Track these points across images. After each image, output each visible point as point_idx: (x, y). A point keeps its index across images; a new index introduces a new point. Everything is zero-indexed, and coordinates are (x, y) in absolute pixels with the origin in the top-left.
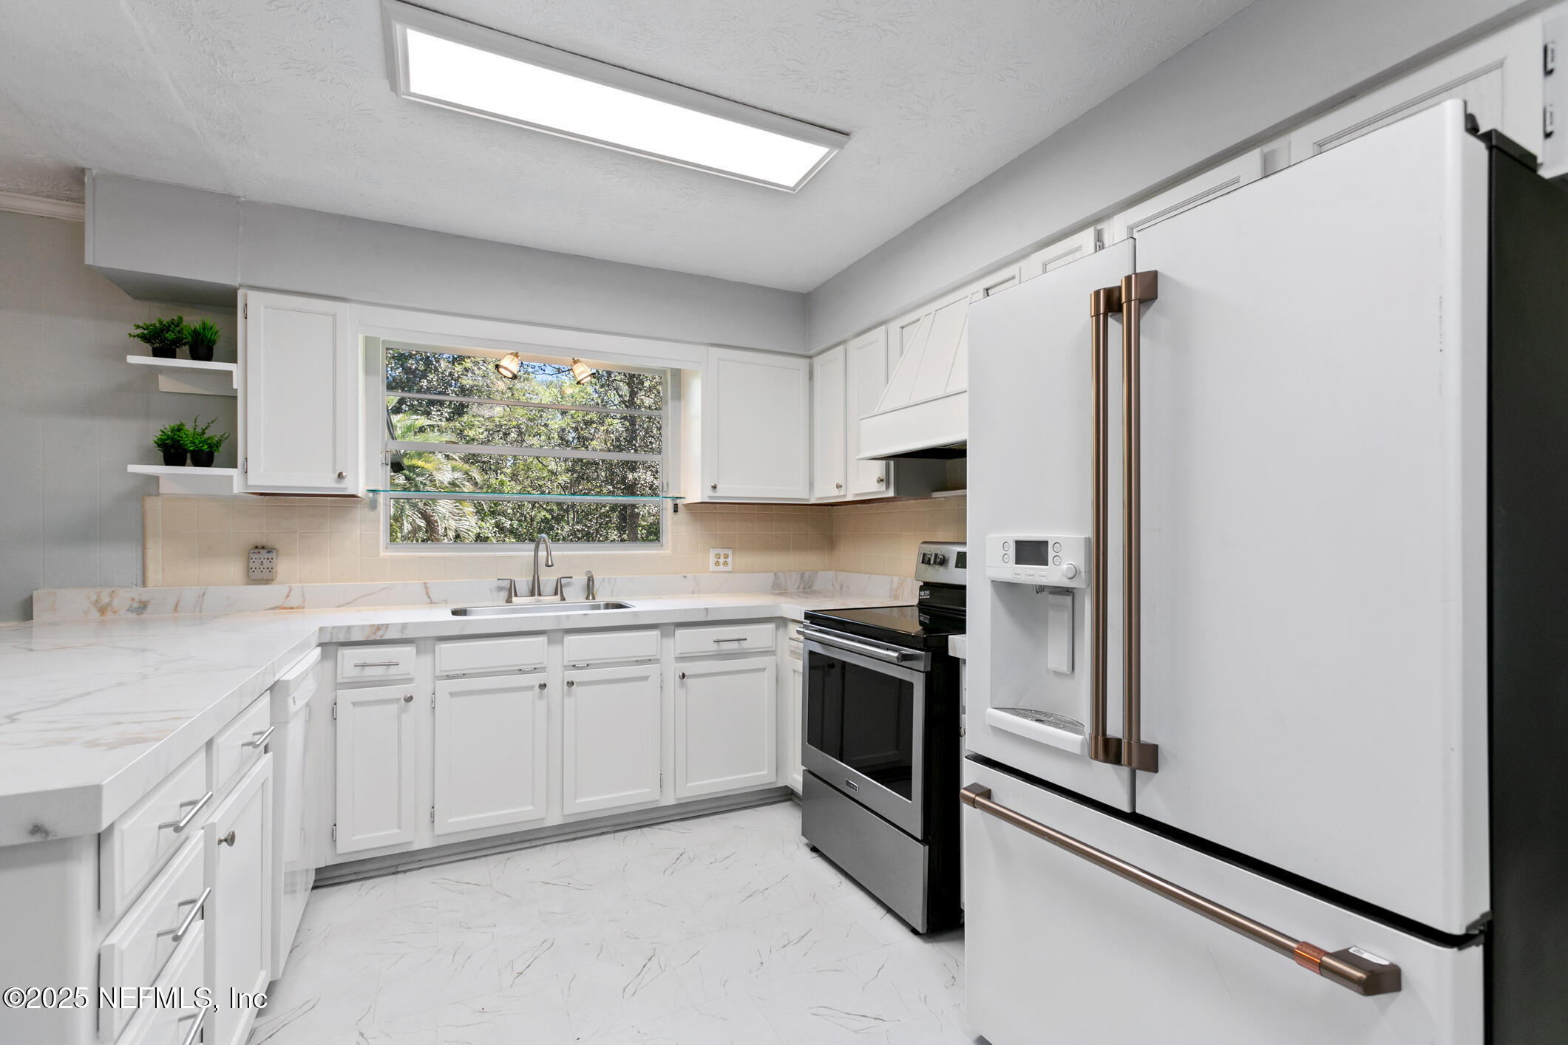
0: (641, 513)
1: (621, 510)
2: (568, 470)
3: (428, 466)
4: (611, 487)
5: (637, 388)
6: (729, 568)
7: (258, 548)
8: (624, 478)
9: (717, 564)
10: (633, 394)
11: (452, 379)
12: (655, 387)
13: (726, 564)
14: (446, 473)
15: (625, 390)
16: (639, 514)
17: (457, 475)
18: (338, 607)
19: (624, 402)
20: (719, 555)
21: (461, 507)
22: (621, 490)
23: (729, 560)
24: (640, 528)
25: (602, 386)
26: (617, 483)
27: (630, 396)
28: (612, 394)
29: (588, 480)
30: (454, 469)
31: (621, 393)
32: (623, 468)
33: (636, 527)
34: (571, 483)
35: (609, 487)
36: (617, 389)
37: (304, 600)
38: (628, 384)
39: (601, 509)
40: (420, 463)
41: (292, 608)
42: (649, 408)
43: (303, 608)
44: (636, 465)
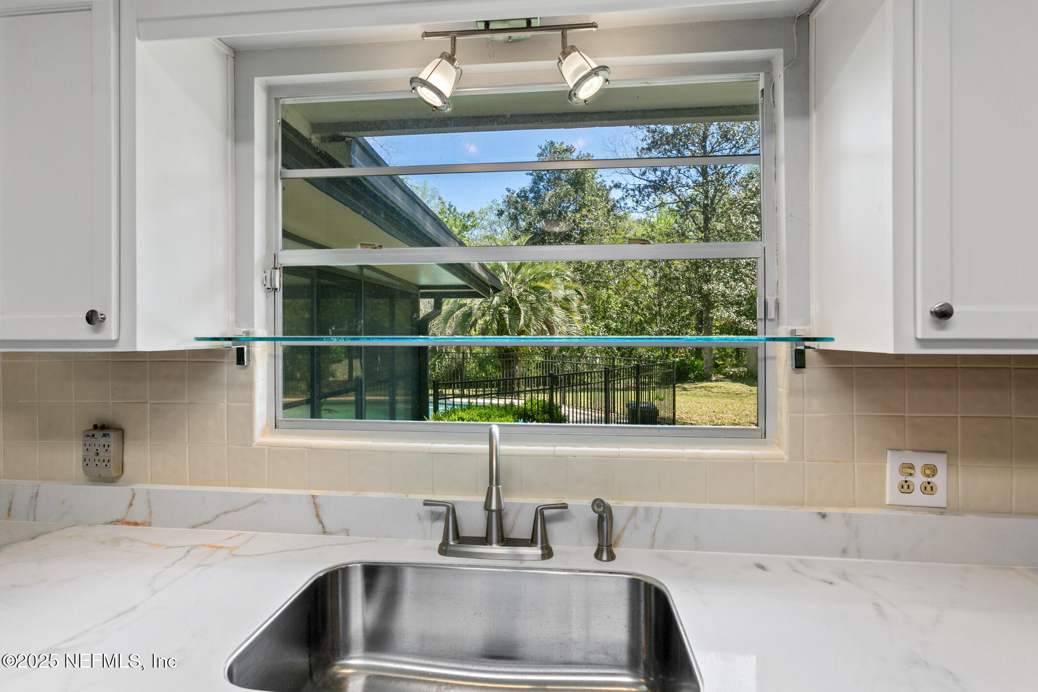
0: (715, 317)
1: (698, 314)
2: (656, 285)
3: (547, 286)
4: (689, 297)
5: (710, 214)
6: (939, 499)
7: (102, 428)
8: (701, 288)
9: (906, 487)
10: (707, 220)
11: (575, 225)
12: (726, 212)
13: (928, 488)
14: (560, 291)
15: (700, 217)
16: (712, 318)
17: (568, 292)
18: (194, 527)
19: (699, 228)
20: (912, 467)
21: (571, 316)
22: (698, 298)
23: (940, 480)
24: (714, 328)
25: (682, 216)
26: (695, 293)
27: (705, 222)
28: (689, 223)
29: (672, 291)
30: (566, 288)
31: (697, 222)
32: (699, 281)
33: (711, 328)
34: (658, 294)
35: (688, 297)
36: (693, 217)
37: (151, 513)
38: (703, 213)
39: (682, 313)
40: (542, 284)
41: (136, 524)
42: (721, 231)
43: (150, 524)
44: (710, 278)
